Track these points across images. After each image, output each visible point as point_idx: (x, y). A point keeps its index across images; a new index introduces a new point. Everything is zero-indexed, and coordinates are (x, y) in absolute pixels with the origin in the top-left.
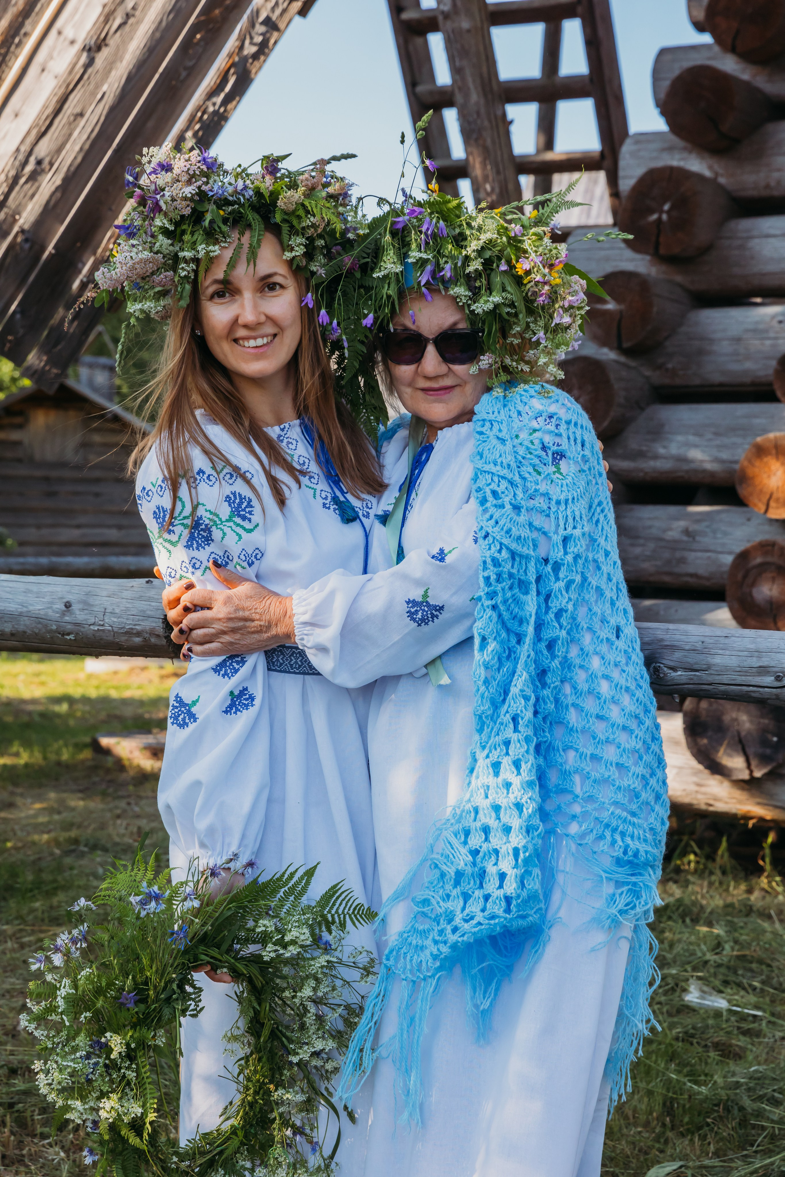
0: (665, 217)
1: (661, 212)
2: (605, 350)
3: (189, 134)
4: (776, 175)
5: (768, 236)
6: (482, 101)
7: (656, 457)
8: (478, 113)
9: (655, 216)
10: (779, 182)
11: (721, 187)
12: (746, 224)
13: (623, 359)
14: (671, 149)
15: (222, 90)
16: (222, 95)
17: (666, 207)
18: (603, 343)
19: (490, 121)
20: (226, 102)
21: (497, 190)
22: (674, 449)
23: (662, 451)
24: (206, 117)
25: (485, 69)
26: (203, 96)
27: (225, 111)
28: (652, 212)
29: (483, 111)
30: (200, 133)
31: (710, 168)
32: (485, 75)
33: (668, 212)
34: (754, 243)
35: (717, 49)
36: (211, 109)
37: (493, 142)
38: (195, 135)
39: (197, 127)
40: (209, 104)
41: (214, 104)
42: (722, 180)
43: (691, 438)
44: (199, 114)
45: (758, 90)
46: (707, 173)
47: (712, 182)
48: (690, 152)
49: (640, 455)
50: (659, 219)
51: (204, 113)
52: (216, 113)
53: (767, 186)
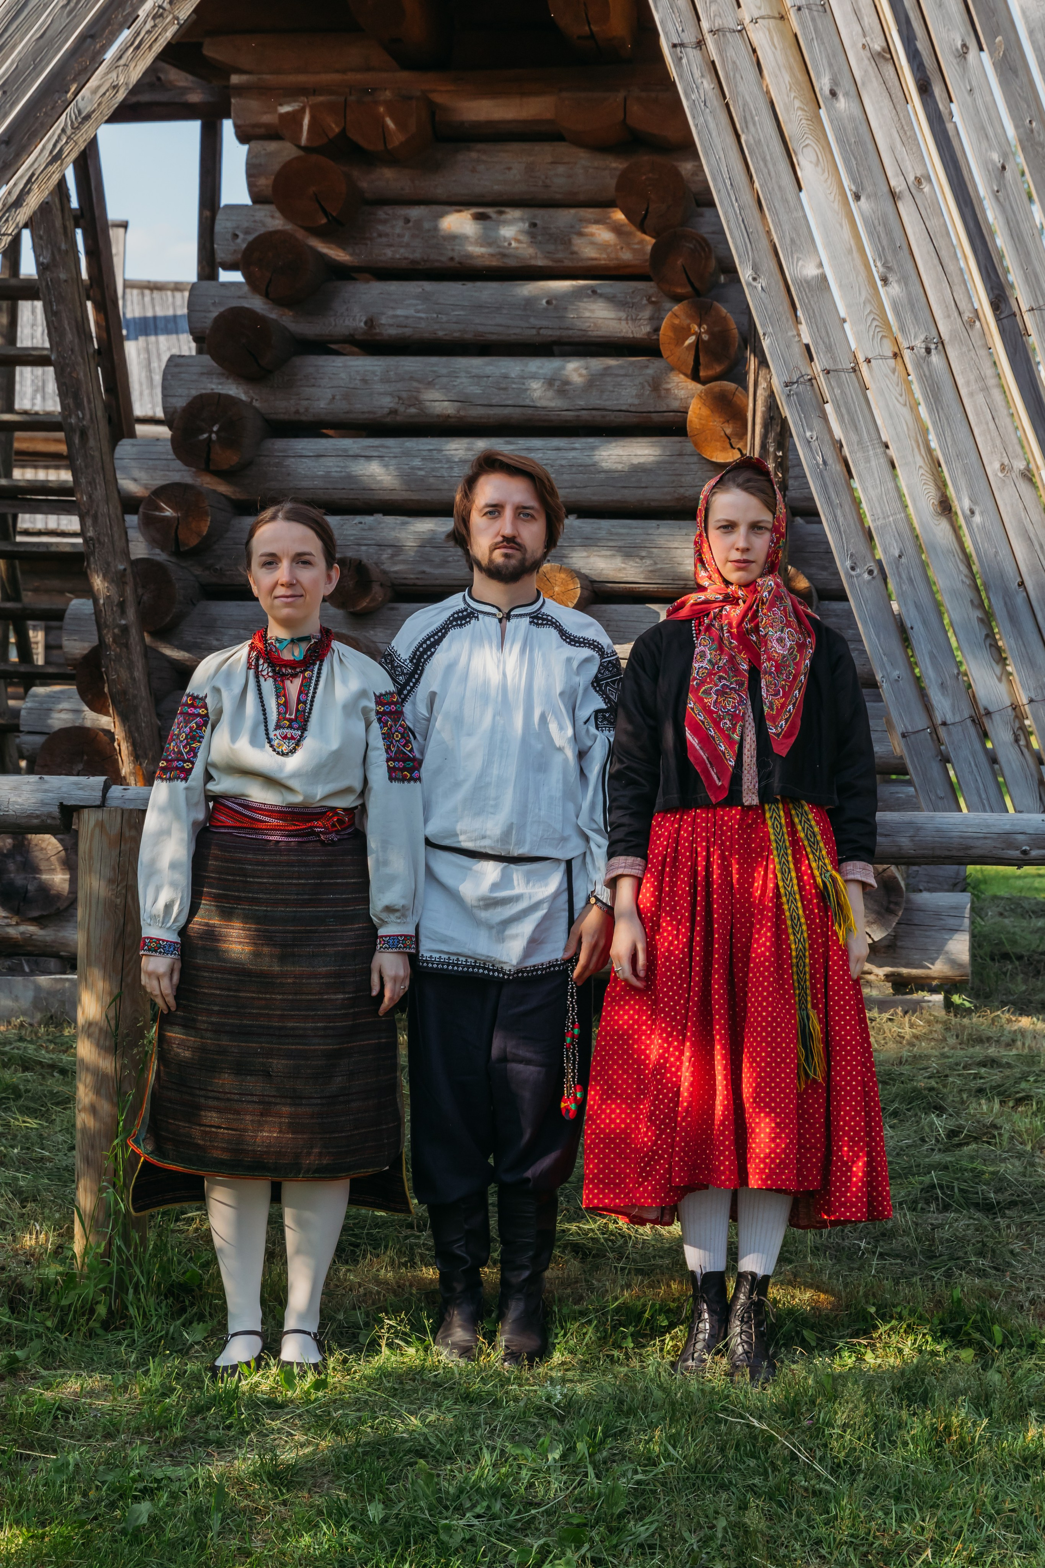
0: (214, 436)
1: (211, 432)
4: (305, 403)
5: (301, 456)
6: (76, 341)
8: (72, 350)
9: (205, 436)
10: (307, 409)
11: (255, 408)
12: (280, 444)
13: (173, 560)
14: (209, 374)
17: (215, 429)
19: (83, 358)
25: (79, 314)
28: (202, 432)
29: (76, 348)
31: (246, 393)
32: (79, 319)
33: (217, 433)
34: (289, 462)
35: (246, 288)
37: (85, 375)
42: (256, 404)
45: (286, 328)
46: (243, 397)
47: (249, 406)
48: (227, 378)
50: (210, 437)
53: (297, 412)
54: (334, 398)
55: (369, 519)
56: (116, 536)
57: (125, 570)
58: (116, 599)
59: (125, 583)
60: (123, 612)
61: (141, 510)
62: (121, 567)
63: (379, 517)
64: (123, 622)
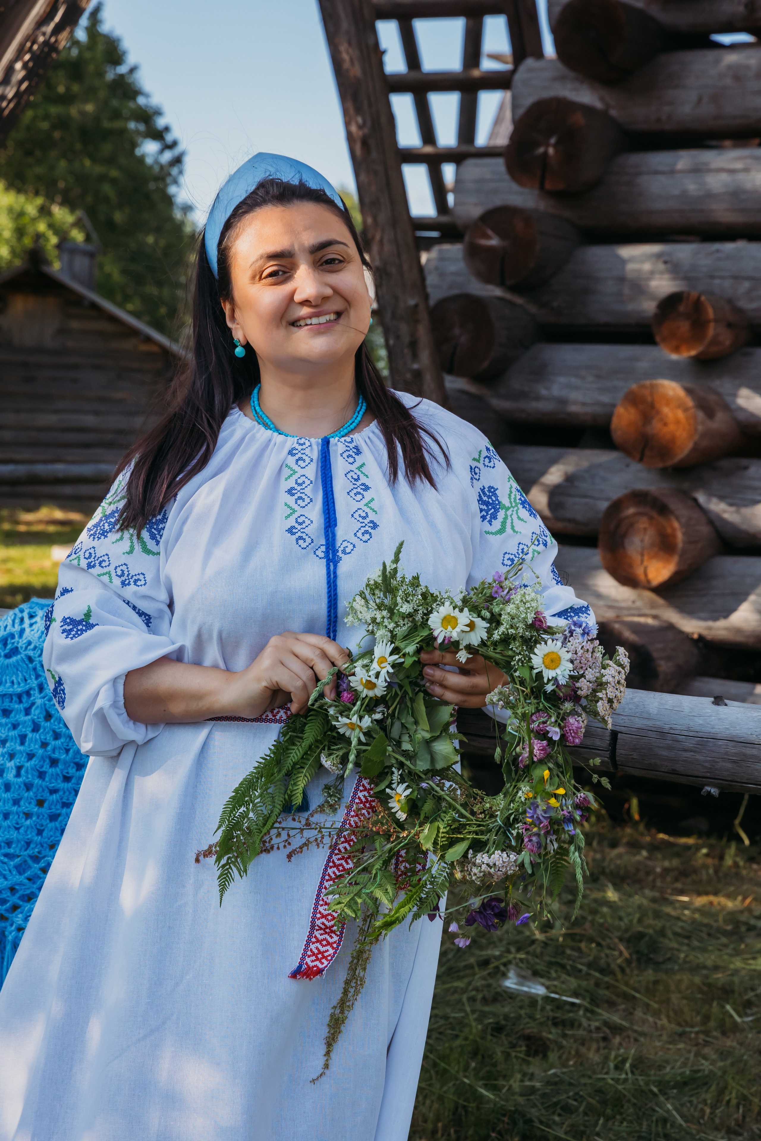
0: (551, 151)
1: (548, 145)
2: (490, 287)
3: (18, 66)
4: (666, 109)
5: (657, 173)
7: (538, 398)
9: (541, 150)
10: (669, 116)
11: (611, 119)
12: (635, 159)
13: (508, 296)
15: (52, 19)
16: (52, 25)
17: (553, 141)
18: (487, 279)
20: (58, 30)
21: (369, 123)
22: (556, 391)
23: (544, 392)
24: (35, 47)
26: (32, 26)
27: (56, 41)
28: (538, 145)
30: (31, 64)
31: (602, 99)
33: (555, 146)
34: (644, 180)
36: (41, 39)
37: (365, 73)
38: (25, 66)
39: (27, 57)
40: (39, 33)
41: (44, 34)
42: (613, 113)
43: (573, 380)
44: (28, 44)
45: (654, 18)
46: (599, 105)
47: (604, 114)
48: (582, 83)
49: (523, 395)
50: (546, 153)
51: (34, 42)
52: (46, 43)
53: (658, 120)
54: (700, 100)
55: (729, 247)
56: (406, 267)
57: (416, 306)
58: (406, 339)
59: (417, 321)
60: (415, 356)
61: (467, 238)
62: (412, 302)
63: (740, 244)
64: (416, 366)
